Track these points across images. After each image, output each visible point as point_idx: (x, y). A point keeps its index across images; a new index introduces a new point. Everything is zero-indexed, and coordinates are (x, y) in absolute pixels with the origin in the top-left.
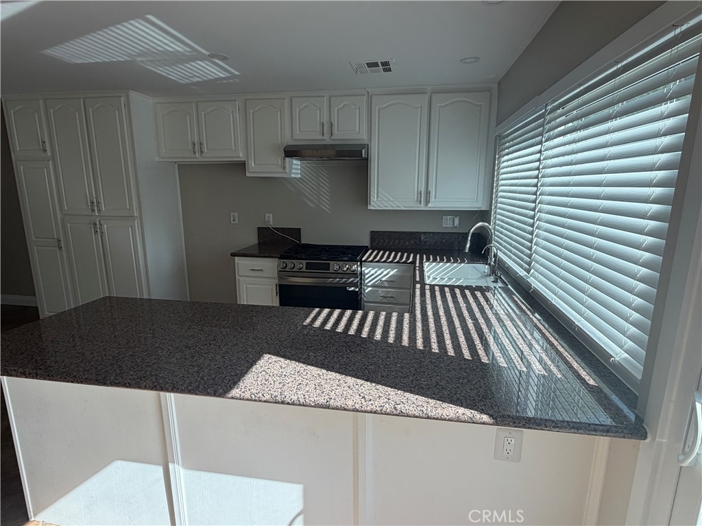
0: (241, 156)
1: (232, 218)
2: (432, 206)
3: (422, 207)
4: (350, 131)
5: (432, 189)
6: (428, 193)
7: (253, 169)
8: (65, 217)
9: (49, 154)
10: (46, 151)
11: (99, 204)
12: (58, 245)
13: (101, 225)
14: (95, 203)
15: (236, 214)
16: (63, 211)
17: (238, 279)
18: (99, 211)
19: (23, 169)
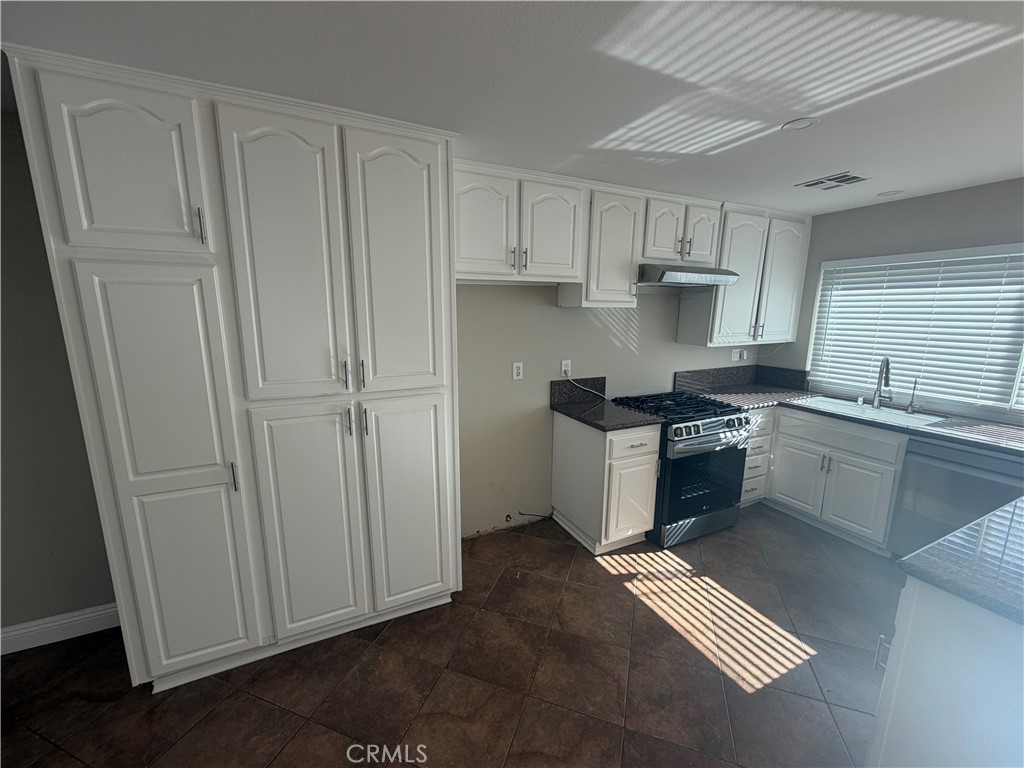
0: (579, 276)
1: (515, 371)
2: (761, 339)
3: (753, 342)
5: (763, 322)
6: (759, 326)
7: (596, 296)
8: (254, 408)
9: (212, 248)
10: (202, 239)
11: (360, 366)
12: (227, 477)
13: (362, 413)
14: (349, 368)
15: (521, 365)
16: (252, 395)
17: (610, 464)
18: (360, 382)
19: (103, 286)
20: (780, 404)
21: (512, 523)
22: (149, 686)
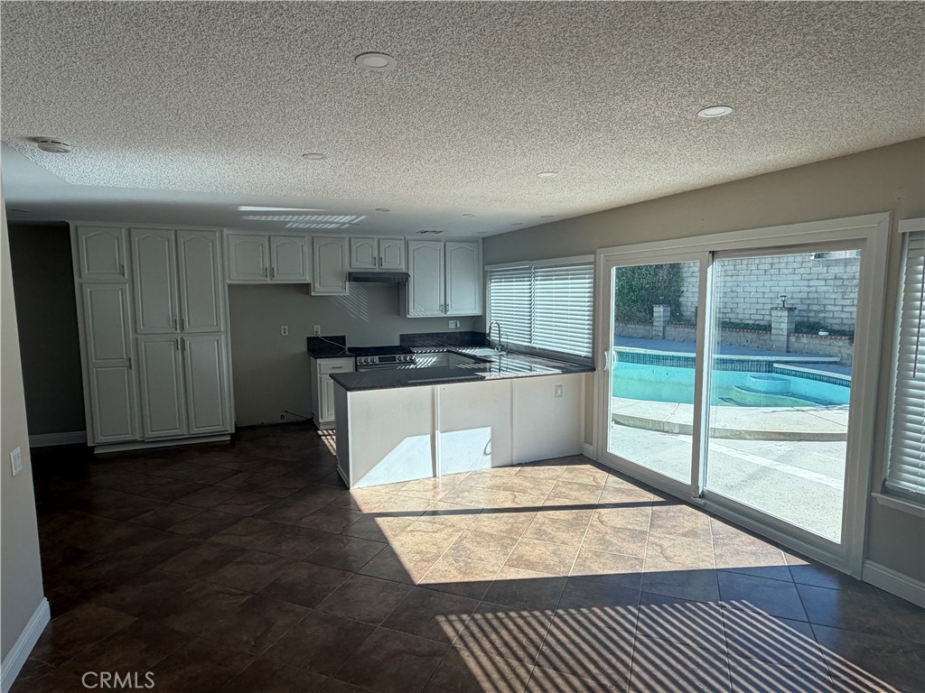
0: (308, 280)
1: (283, 331)
2: (450, 313)
3: (443, 315)
4: (393, 263)
5: (449, 302)
6: (446, 305)
7: (318, 290)
8: (139, 337)
9: (126, 277)
10: (123, 275)
11: (182, 322)
12: (128, 364)
13: (183, 341)
14: (178, 322)
15: (286, 327)
16: (138, 331)
17: (321, 378)
18: (182, 328)
19: (90, 292)
20: (448, 351)
21: (285, 421)
22: (93, 448)
